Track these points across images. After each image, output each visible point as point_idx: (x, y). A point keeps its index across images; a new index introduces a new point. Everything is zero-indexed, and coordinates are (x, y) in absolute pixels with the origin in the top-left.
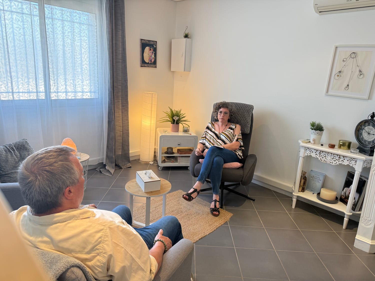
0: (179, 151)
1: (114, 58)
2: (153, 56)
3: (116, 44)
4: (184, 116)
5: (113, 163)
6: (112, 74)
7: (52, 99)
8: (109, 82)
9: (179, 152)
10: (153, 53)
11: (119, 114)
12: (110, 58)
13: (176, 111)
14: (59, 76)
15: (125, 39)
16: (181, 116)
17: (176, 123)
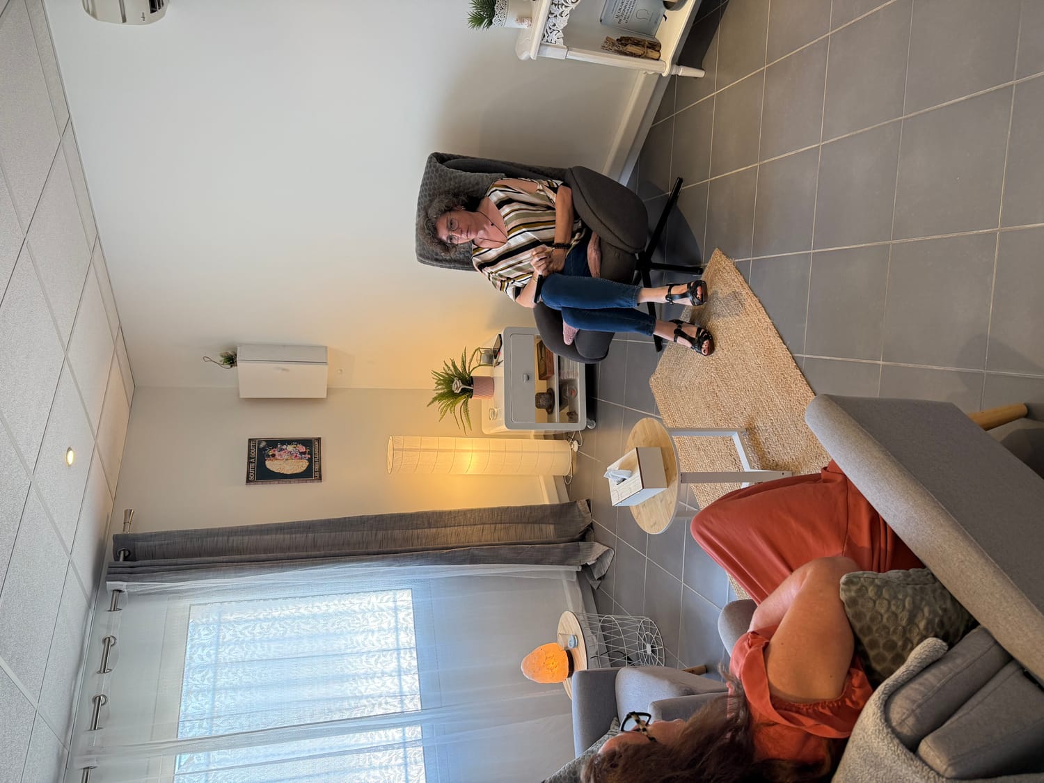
0: (542, 376)
1: (305, 554)
2: (290, 448)
3: (266, 551)
4: (450, 365)
5: (579, 546)
6: (348, 558)
7: (420, 709)
8: (369, 566)
9: (548, 375)
10: (281, 450)
11: (450, 535)
12: (306, 565)
13: (436, 385)
14: (361, 692)
15: (254, 526)
16: (450, 372)
17: (470, 386)
